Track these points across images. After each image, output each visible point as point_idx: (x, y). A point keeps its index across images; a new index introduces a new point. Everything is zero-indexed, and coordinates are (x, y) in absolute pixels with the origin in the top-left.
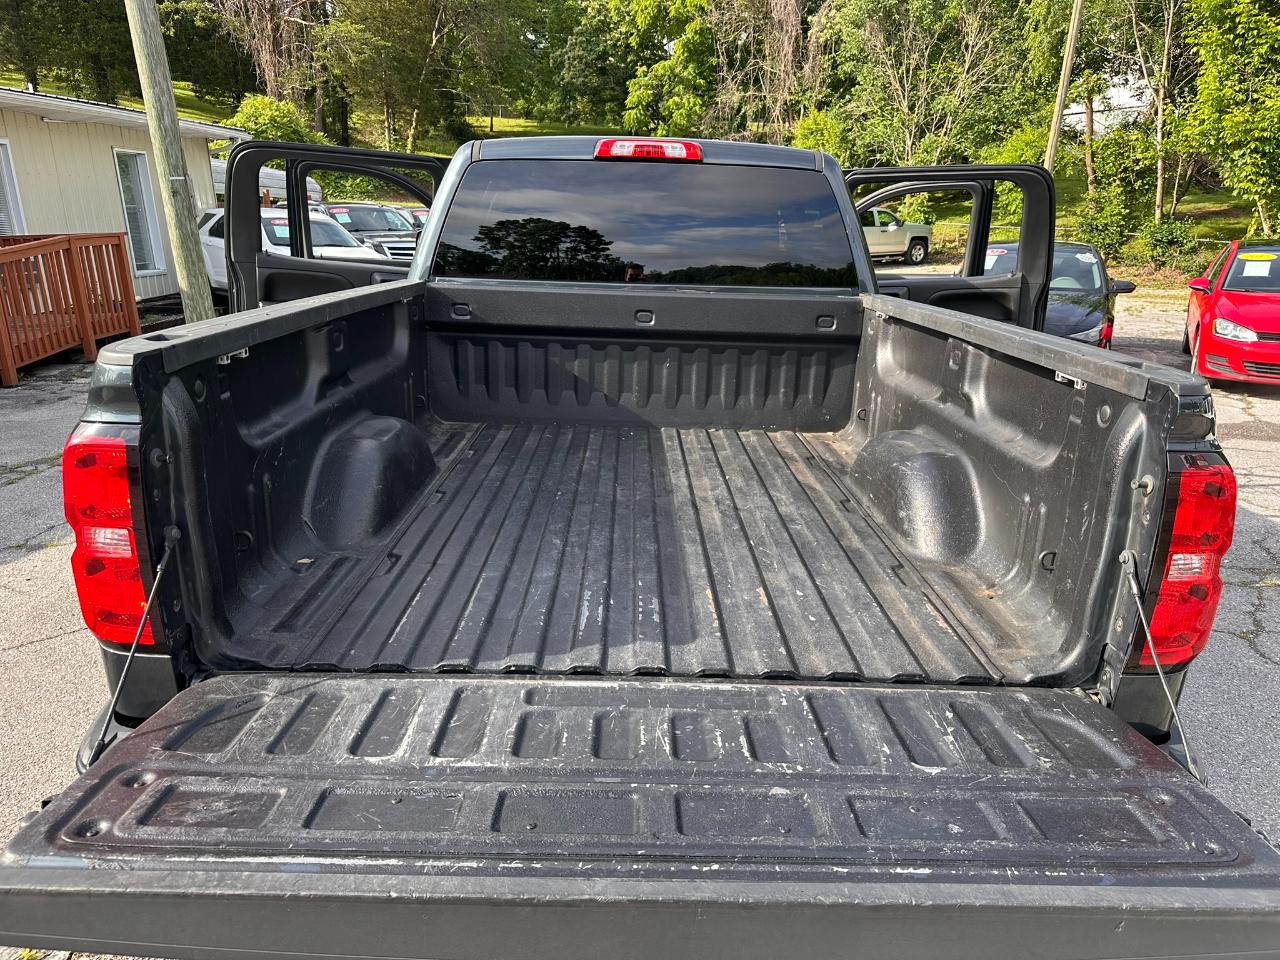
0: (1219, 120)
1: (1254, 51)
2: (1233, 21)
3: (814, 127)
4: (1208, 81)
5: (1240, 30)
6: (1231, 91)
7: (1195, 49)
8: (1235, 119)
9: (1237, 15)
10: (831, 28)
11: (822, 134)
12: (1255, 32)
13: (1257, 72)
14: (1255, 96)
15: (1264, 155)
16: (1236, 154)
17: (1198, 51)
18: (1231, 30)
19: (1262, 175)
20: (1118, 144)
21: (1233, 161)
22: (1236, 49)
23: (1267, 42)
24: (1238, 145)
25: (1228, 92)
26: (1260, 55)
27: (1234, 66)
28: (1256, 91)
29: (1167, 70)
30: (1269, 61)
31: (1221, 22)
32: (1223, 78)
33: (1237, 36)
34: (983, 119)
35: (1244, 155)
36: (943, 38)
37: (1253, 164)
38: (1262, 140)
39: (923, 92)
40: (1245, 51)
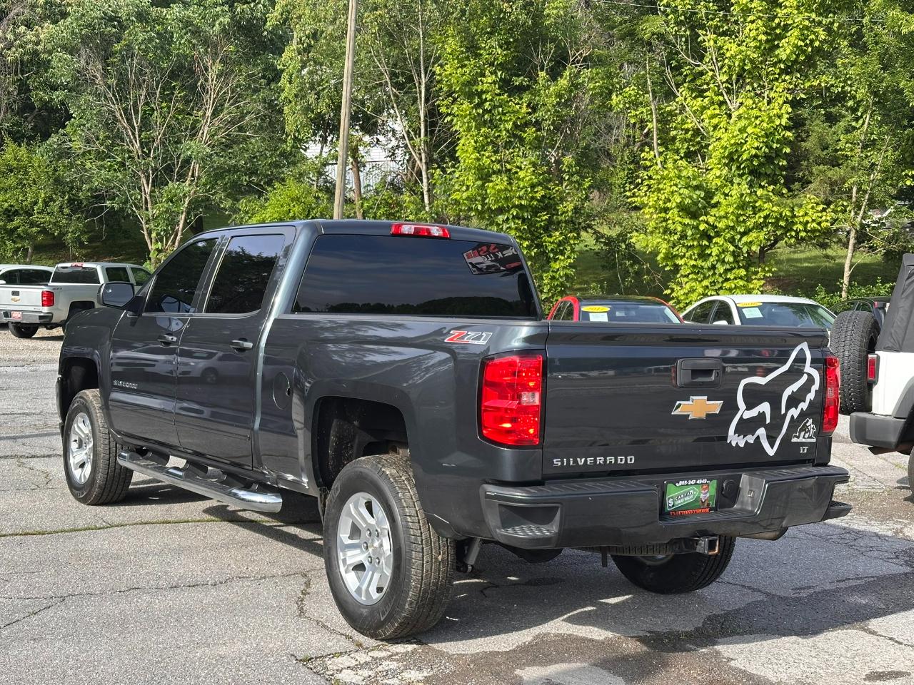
0: (482, 186)
1: (502, 126)
2: (480, 97)
3: (15, 164)
4: (466, 149)
5: (487, 105)
6: (489, 161)
7: (449, 118)
8: (498, 187)
9: (483, 92)
10: (21, 46)
11: (26, 173)
12: (500, 109)
13: (508, 145)
14: (509, 167)
15: (524, 220)
16: (500, 218)
17: (452, 120)
18: (480, 105)
19: (525, 239)
20: (387, 204)
21: (498, 225)
22: (485, 122)
23: (511, 119)
24: (501, 211)
25: (486, 161)
26: (507, 131)
27: (486, 138)
28: (508, 163)
29: (426, 135)
30: (515, 136)
31: (470, 96)
32: (480, 149)
33: (486, 111)
34: (234, 169)
35: (508, 219)
36: (173, 75)
37: (516, 229)
38: (521, 207)
39: (158, 133)
40: (493, 125)
